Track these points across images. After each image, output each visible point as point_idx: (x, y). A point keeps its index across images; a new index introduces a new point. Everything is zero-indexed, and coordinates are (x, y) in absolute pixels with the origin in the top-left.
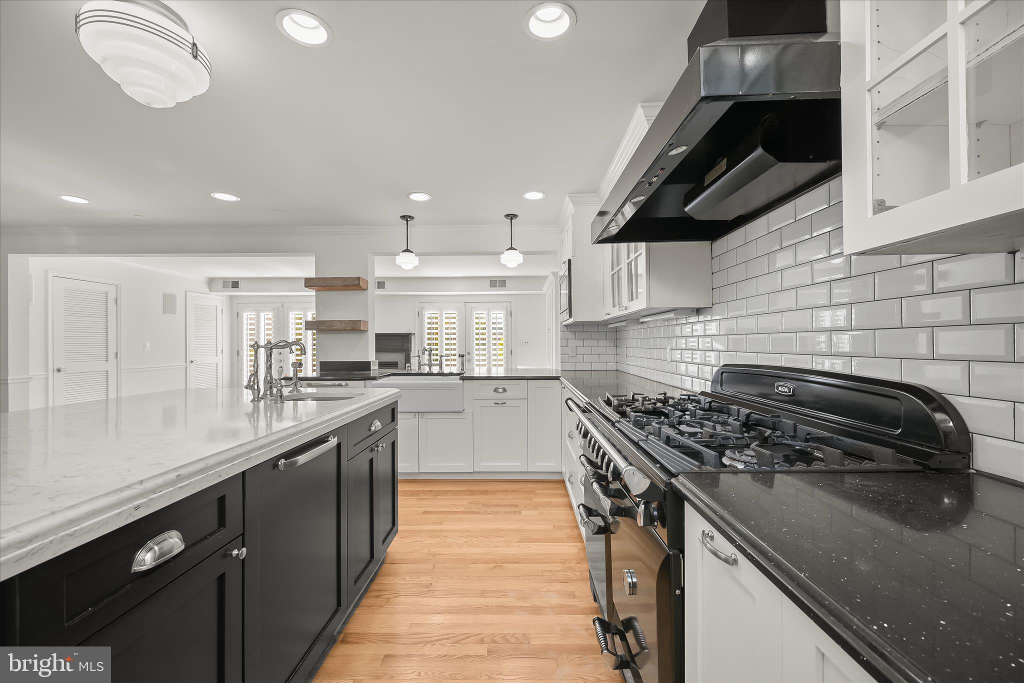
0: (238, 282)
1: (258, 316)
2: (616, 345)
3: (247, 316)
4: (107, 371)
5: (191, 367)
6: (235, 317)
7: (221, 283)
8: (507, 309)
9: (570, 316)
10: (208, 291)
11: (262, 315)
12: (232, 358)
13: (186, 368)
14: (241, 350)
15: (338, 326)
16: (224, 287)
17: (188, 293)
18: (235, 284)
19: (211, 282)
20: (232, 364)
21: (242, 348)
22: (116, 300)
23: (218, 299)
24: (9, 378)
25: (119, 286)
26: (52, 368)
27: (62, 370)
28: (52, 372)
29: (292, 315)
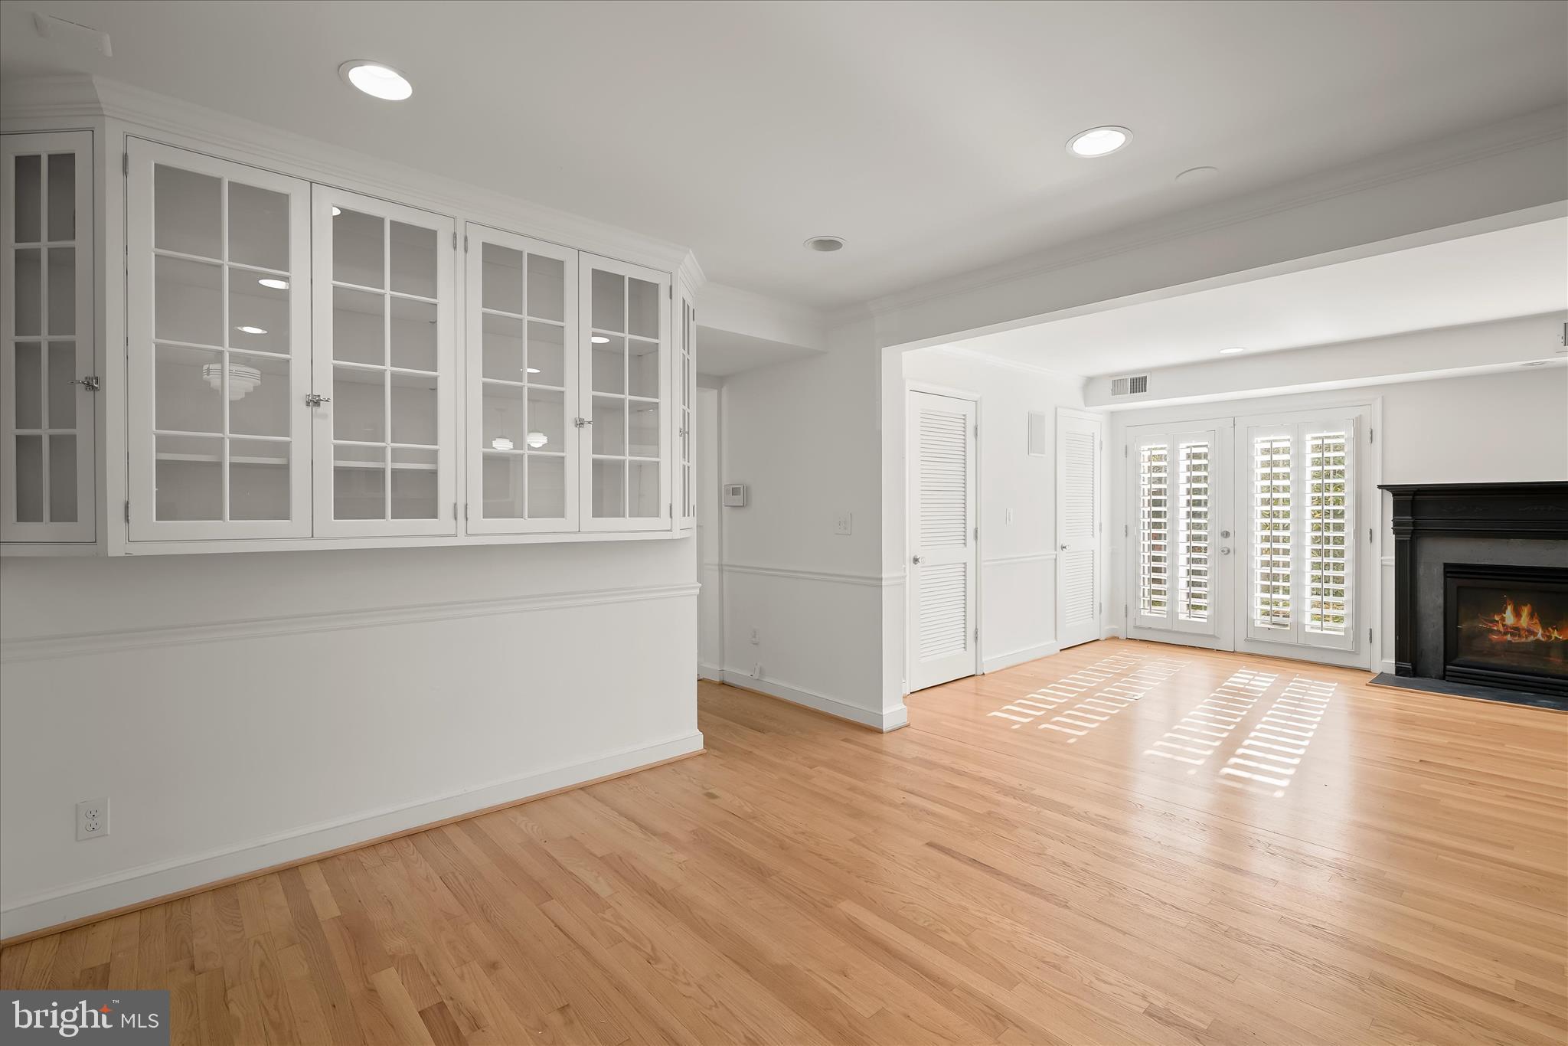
0: (1145, 378)
1: (1173, 451)
3: (1147, 453)
4: (965, 564)
5: (1063, 559)
6: (1123, 456)
7: (1109, 385)
10: (1082, 403)
12: (1116, 542)
13: (1056, 560)
14: (1135, 525)
16: (1112, 394)
17: (1058, 410)
18: (1139, 385)
19: (1090, 386)
20: (1116, 554)
21: (1136, 521)
22: (976, 429)
23: (1092, 421)
24: (884, 576)
25: (978, 403)
26: (909, 556)
27: (920, 560)
28: (909, 564)
29: (1260, 443)
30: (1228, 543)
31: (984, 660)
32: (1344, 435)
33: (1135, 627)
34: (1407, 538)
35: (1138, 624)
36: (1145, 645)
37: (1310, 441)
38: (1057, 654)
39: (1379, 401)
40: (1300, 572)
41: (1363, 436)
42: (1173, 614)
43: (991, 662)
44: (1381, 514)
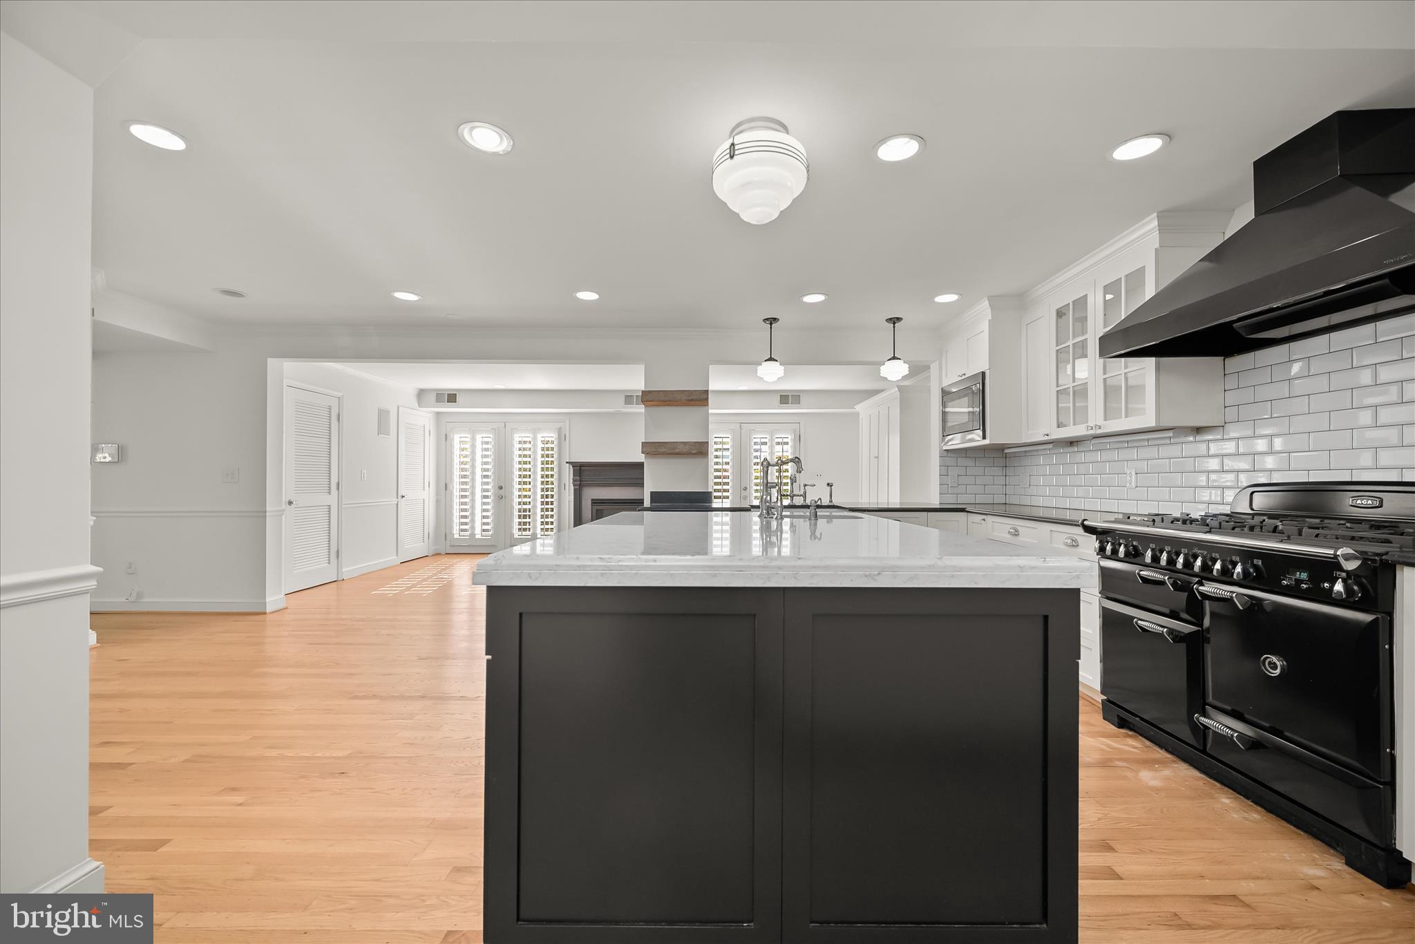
0: (456, 394)
1: (473, 439)
2: (1004, 474)
3: (458, 439)
4: (329, 506)
5: (402, 502)
6: (444, 440)
7: (433, 397)
8: (794, 431)
9: (984, 437)
10: (417, 405)
11: (479, 438)
12: (438, 494)
13: (397, 504)
14: (451, 483)
15: (680, 449)
16: (437, 402)
17: (400, 408)
18: (452, 398)
19: (421, 394)
20: (438, 502)
21: (452, 480)
22: (339, 415)
23: (424, 417)
24: (268, 509)
25: (341, 399)
26: (285, 499)
27: (294, 503)
28: (284, 506)
29: (517, 437)
30: (502, 492)
31: (344, 570)
32: (552, 436)
33: (451, 546)
34: (578, 487)
35: (452, 544)
36: (455, 556)
37: (539, 437)
38: (397, 566)
39: (568, 420)
40: (535, 507)
41: (562, 438)
42: (473, 535)
43: (349, 570)
44: (568, 474)
